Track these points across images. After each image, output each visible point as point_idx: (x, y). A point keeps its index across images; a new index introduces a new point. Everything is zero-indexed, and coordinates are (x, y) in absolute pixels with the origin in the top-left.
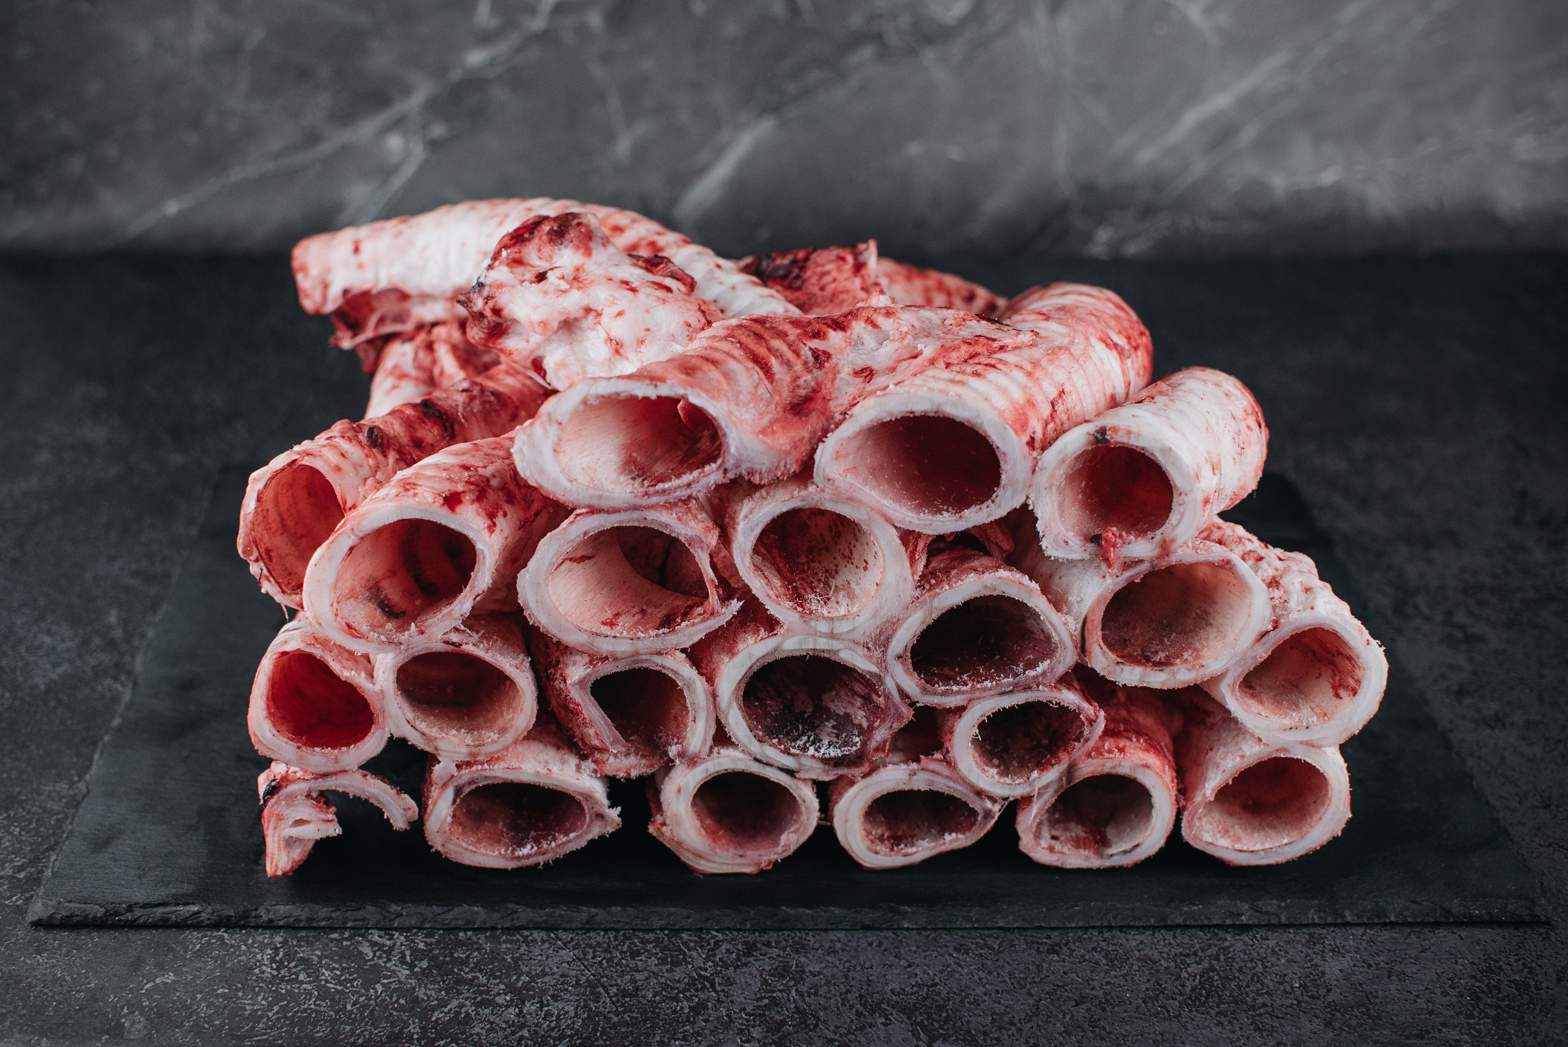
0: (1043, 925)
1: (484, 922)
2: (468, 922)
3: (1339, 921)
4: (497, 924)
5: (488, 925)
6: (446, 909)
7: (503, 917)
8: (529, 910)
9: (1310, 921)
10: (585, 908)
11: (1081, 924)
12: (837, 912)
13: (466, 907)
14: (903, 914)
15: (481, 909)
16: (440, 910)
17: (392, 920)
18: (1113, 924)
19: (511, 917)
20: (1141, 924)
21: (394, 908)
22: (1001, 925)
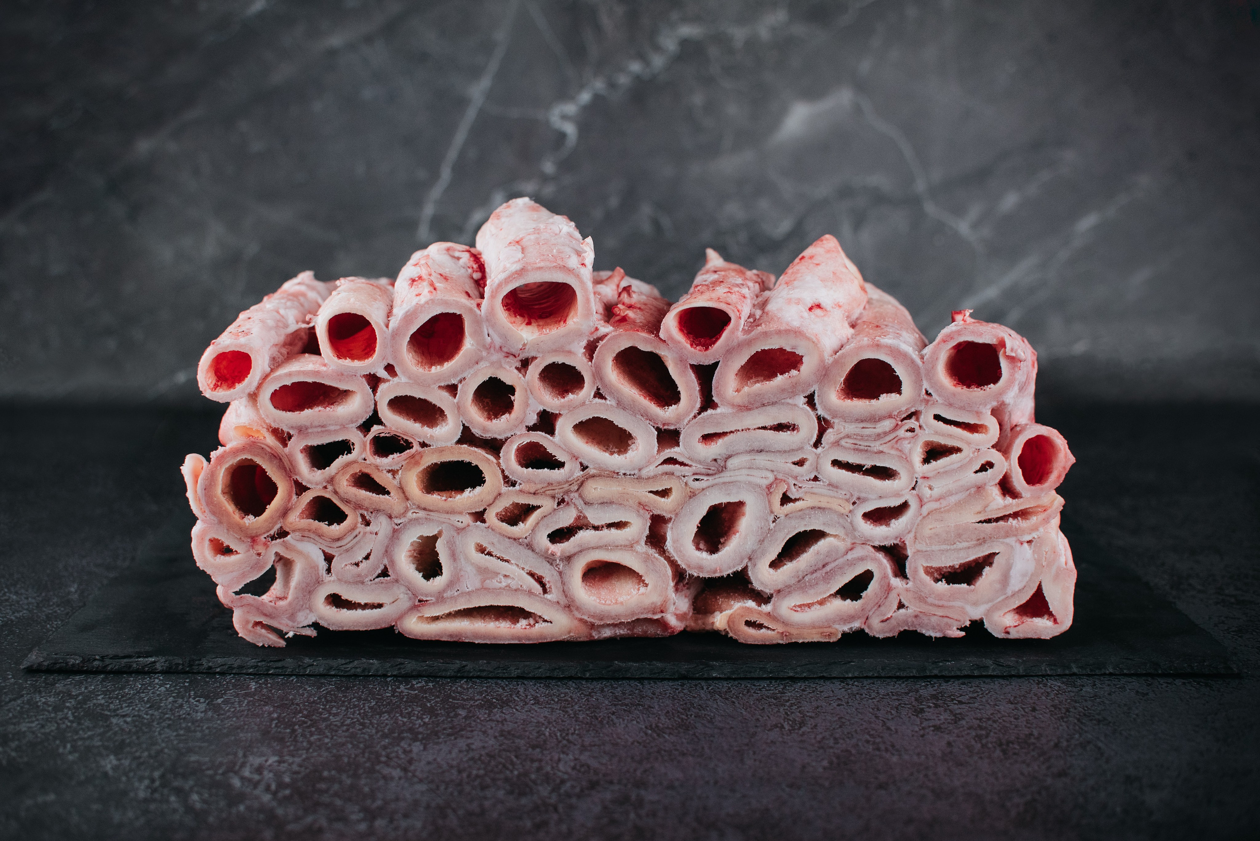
0: (825, 675)
1: (377, 670)
2: (364, 670)
3: (1067, 672)
4: (388, 671)
5: (380, 673)
6: (348, 661)
7: (392, 666)
8: (414, 662)
9: (1044, 672)
10: (458, 662)
11: (856, 674)
12: (659, 665)
13: (364, 660)
14: (713, 668)
15: (375, 661)
16: (343, 661)
17: (305, 668)
18: (883, 675)
19: (399, 666)
20: (905, 674)
21: (307, 660)
22: (791, 674)
